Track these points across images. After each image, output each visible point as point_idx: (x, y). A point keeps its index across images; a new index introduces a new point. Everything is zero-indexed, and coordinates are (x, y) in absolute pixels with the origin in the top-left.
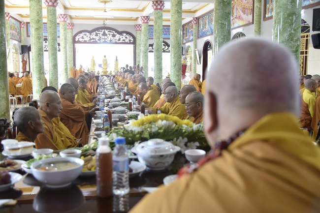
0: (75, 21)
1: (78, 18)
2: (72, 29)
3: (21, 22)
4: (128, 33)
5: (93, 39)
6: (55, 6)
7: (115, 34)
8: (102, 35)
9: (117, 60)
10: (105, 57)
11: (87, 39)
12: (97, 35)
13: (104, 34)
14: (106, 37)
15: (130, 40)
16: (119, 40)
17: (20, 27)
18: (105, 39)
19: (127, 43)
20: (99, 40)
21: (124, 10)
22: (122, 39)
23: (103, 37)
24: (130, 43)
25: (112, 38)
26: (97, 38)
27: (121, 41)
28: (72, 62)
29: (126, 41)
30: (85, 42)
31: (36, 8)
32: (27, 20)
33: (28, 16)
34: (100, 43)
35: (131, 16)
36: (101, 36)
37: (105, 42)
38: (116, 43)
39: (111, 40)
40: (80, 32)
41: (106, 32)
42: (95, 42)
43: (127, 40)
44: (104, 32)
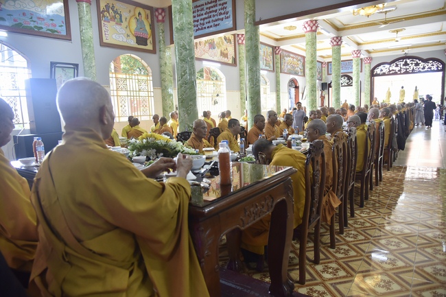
0: (373, 55)
1: (376, 51)
2: (370, 63)
3: (322, 63)
4: (434, 60)
5: (393, 70)
6: (340, 45)
7: (419, 62)
8: (404, 65)
9: (416, 90)
10: (403, 87)
11: (385, 71)
12: (397, 66)
13: (406, 64)
14: (407, 67)
15: (438, 67)
16: (424, 68)
17: (322, 67)
18: (406, 69)
19: (434, 71)
20: (400, 71)
21: (425, 36)
22: (427, 67)
23: (404, 67)
24: (438, 71)
25: (415, 67)
26: (397, 69)
27: (426, 69)
28: (369, 95)
29: (432, 69)
30: (384, 74)
31: (310, 51)
32: (330, 60)
33: (329, 57)
34: (401, 74)
35: (438, 41)
36: (402, 66)
37: (406, 72)
38: (420, 72)
39: (413, 70)
40: (379, 65)
41: (408, 61)
42: (395, 73)
43: (434, 68)
44: (406, 62)
